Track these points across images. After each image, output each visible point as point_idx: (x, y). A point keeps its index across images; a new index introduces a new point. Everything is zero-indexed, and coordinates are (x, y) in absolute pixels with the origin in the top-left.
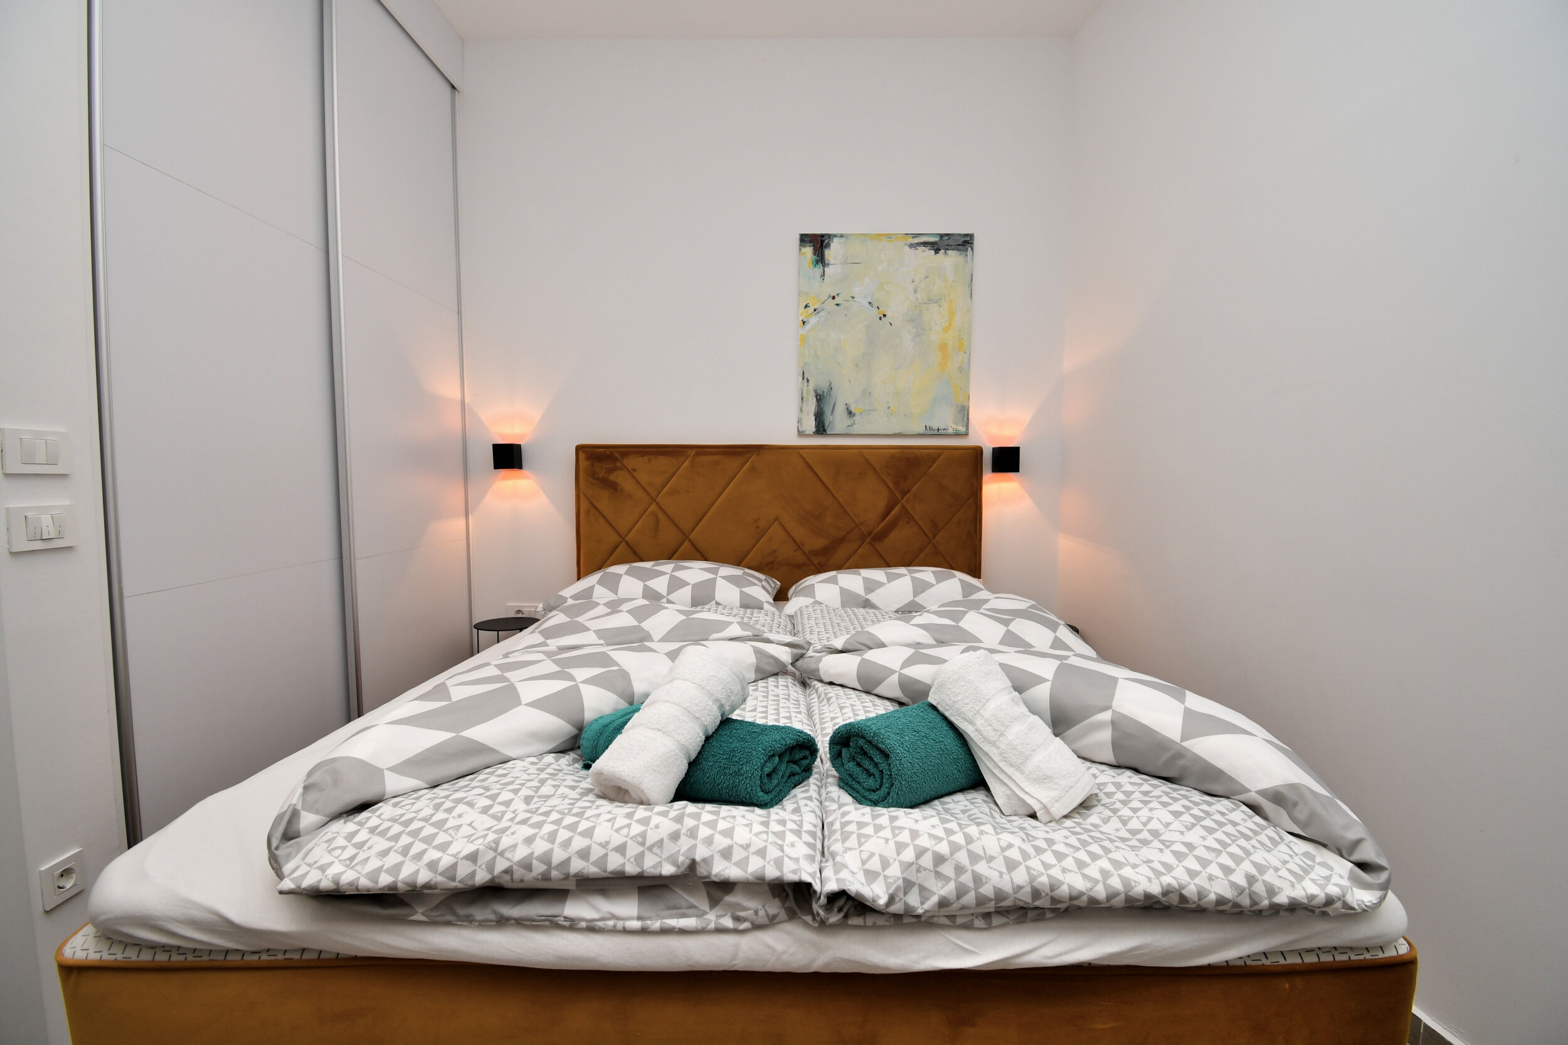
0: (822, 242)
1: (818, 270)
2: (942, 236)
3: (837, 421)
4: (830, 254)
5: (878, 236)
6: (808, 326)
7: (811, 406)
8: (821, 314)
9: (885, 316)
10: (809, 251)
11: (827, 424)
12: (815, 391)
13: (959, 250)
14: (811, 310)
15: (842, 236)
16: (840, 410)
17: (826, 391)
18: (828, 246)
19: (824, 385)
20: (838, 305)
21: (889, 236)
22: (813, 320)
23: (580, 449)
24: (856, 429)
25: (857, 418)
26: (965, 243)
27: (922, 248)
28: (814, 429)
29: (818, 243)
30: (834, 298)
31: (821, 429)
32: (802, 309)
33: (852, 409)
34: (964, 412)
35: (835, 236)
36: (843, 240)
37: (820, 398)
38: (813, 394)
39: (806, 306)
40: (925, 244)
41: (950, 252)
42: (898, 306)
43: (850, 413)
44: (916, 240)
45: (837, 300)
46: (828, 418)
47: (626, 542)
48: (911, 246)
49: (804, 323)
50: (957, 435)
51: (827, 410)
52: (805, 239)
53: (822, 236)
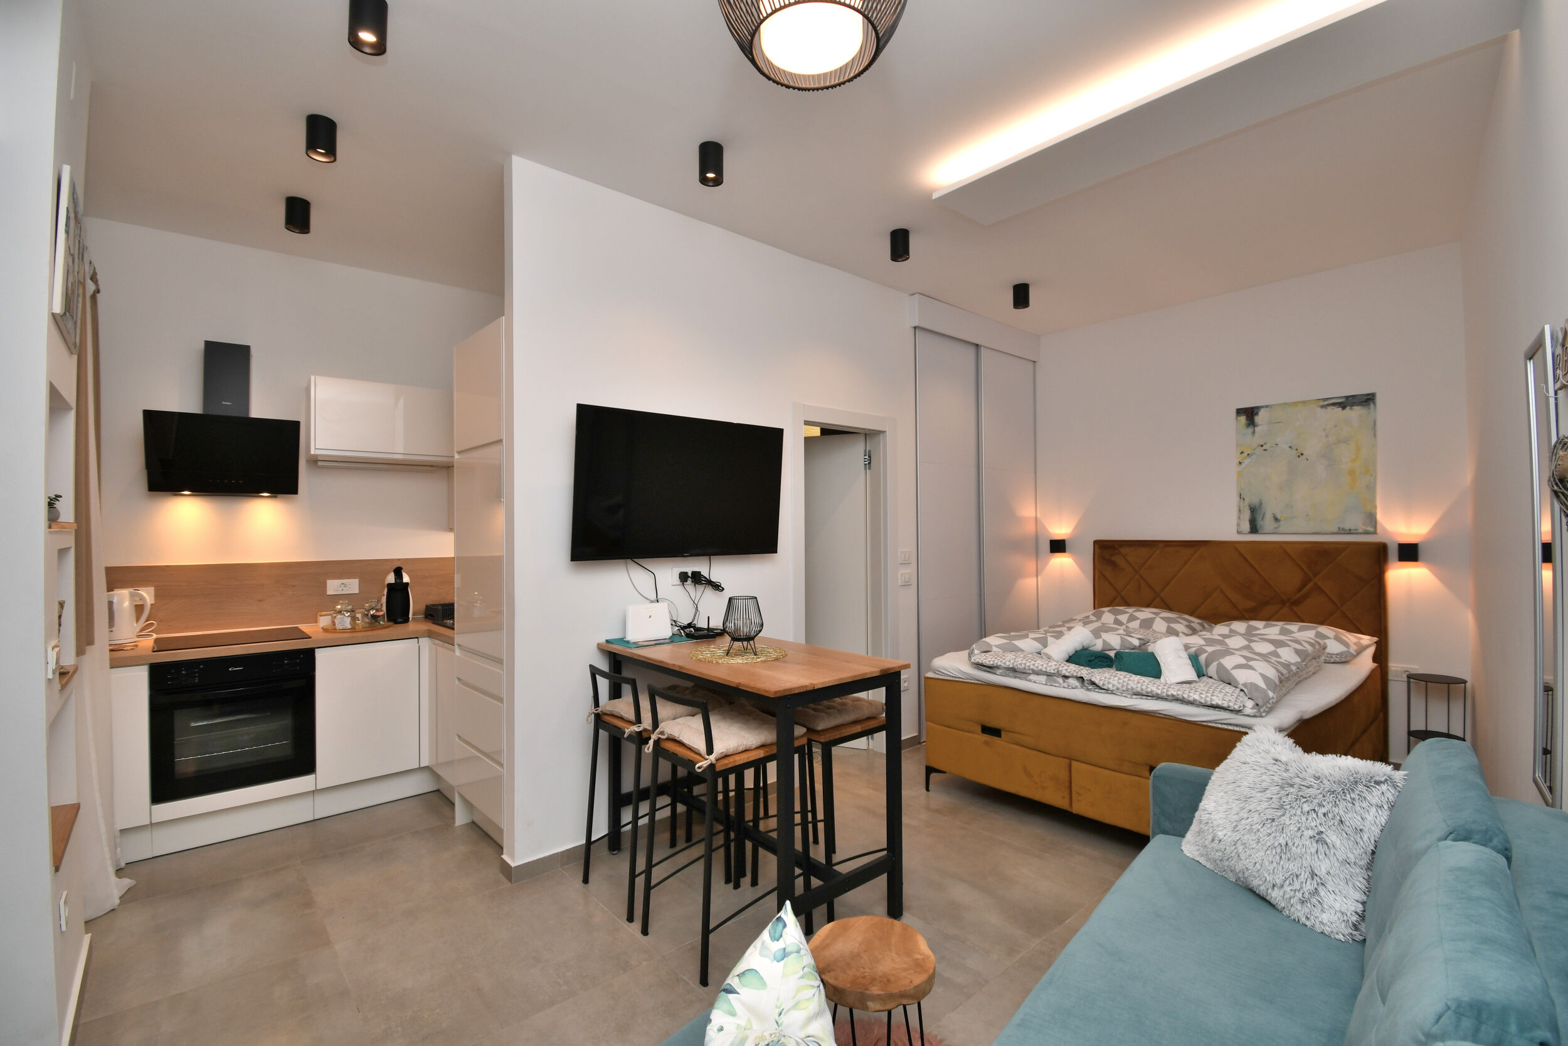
0: (1253, 412)
1: (1250, 430)
2: (1347, 397)
3: (1267, 523)
4: (1258, 419)
5: (1295, 404)
6: (1243, 466)
7: (1247, 515)
8: (1252, 457)
9: (1302, 454)
10: (1243, 419)
11: (1258, 526)
12: (1250, 506)
13: (1363, 405)
14: (1246, 454)
15: (1267, 406)
16: (1269, 518)
17: (1257, 505)
18: (1257, 414)
19: (1255, 500)
20: (1265, 450)
21: (1304, 402)
22: (1247, 461)
23: (1096, 542)
24: (1282, 529)
25: (1282, 523)
26: (1368, 400)
27: (1330, 408)
28: (1249, 530)
29: (1249, 414)
30: (1262, 446)
31: (1254, 529)
32: (1239, 455)
33: (1278, 516)
34: (1372, 518)
35: (1262, 407)
36: (1268, 409)
37: (1253, 510)
38: (1248, 508)
39: (1242, 453)
40: (1333, 404)
41: (1355, 408)
42: (1312, 447)
43: (1276, 520)
44: (1326, 403)
45: (1264, 447)
46: (1259, 523)
47: (1122, 596)
48: (1322, 407)
49: (1240, 463)
50: (1366, 533)
51: (1259, 518)
52: (1240, 412)
53: (1253, 408)
